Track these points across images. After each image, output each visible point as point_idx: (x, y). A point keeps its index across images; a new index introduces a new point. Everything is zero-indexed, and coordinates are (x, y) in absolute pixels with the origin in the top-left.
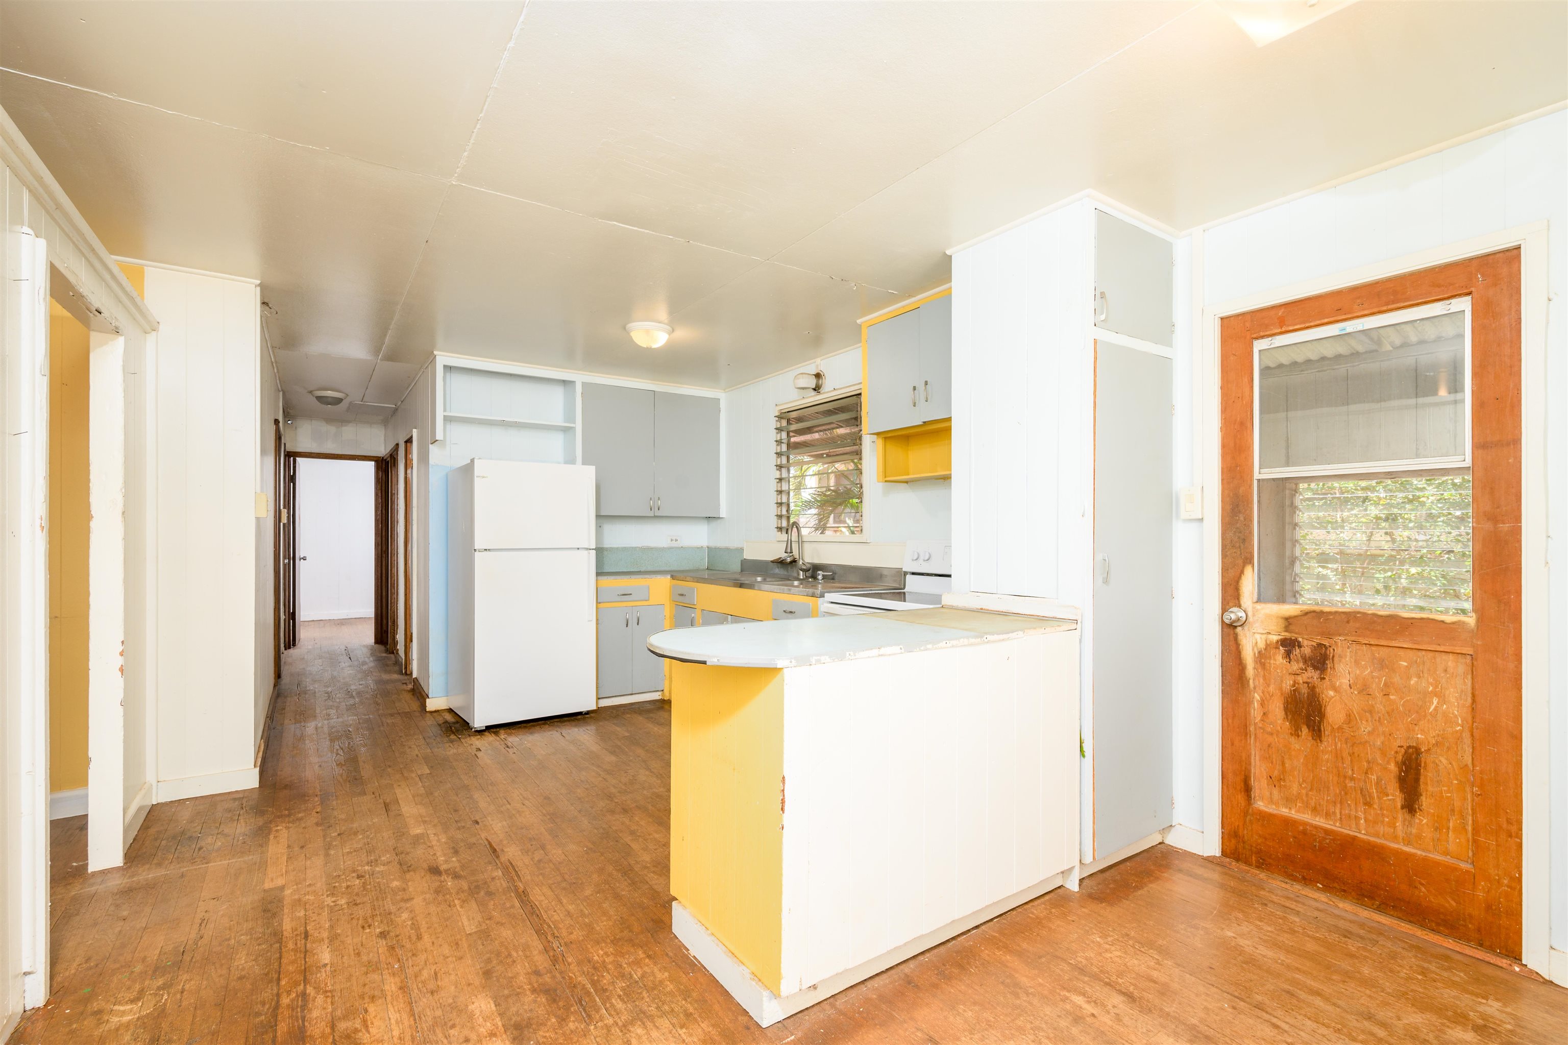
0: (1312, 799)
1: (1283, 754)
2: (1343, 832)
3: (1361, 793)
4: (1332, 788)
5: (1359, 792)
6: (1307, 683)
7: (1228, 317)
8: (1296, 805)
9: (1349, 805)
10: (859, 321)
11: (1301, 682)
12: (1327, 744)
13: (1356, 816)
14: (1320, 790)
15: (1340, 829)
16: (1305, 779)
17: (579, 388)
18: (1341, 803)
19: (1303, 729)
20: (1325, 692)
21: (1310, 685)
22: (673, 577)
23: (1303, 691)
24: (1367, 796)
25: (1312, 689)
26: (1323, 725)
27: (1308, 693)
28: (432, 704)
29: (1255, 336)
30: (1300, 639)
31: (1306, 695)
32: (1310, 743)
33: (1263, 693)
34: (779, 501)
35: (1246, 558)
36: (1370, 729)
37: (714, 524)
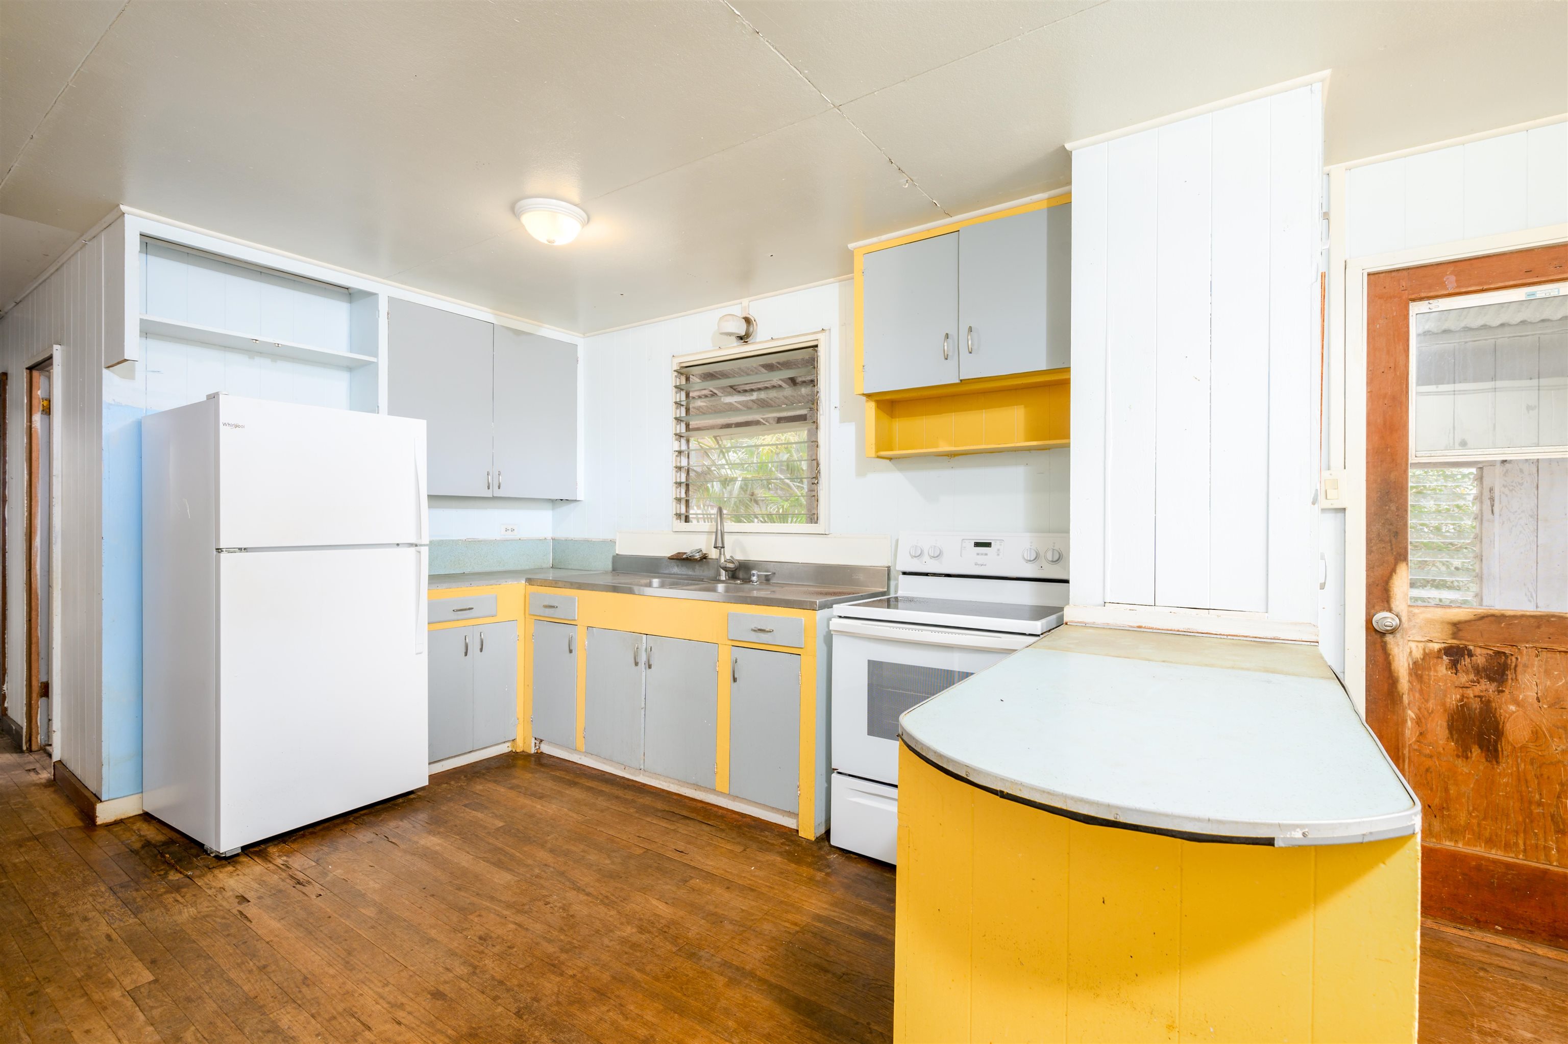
0: (1485, 829)
1: (1446, 780)
2: (1531, 866)
3: (1552, 820)
4: (1512, 815)
5: (1550, 818)
6: (1479, 697)
7: (1377, 273)
8: (1464, 837)
9: (1536, 834)
10: (851, 246)
11: (1472, 695)
12: (1506, 767)
13: (1545, 847)
14: (1496, 819)
15: (1525, 862)
16: (1476, 807)
17: (383, 306)
18: (1525, 831)
19: (1473, 750)
20: (1504, 706)
21: (1483, 699)
22: (530, 581)
23: (1474, 706)
24: (1560, 823)
25: (1486, 704)
26: (1501, 745)
27: (1481, 708)
28: (105, 813)
29: (1413, 297)
30: (1471, 648)
31: (1478, 710)
32: (1483, 765)
33: (1419, 709)
34: (678, 481)
35: (1399, 554)
36: (1564, 747)
37: (565, 509)
